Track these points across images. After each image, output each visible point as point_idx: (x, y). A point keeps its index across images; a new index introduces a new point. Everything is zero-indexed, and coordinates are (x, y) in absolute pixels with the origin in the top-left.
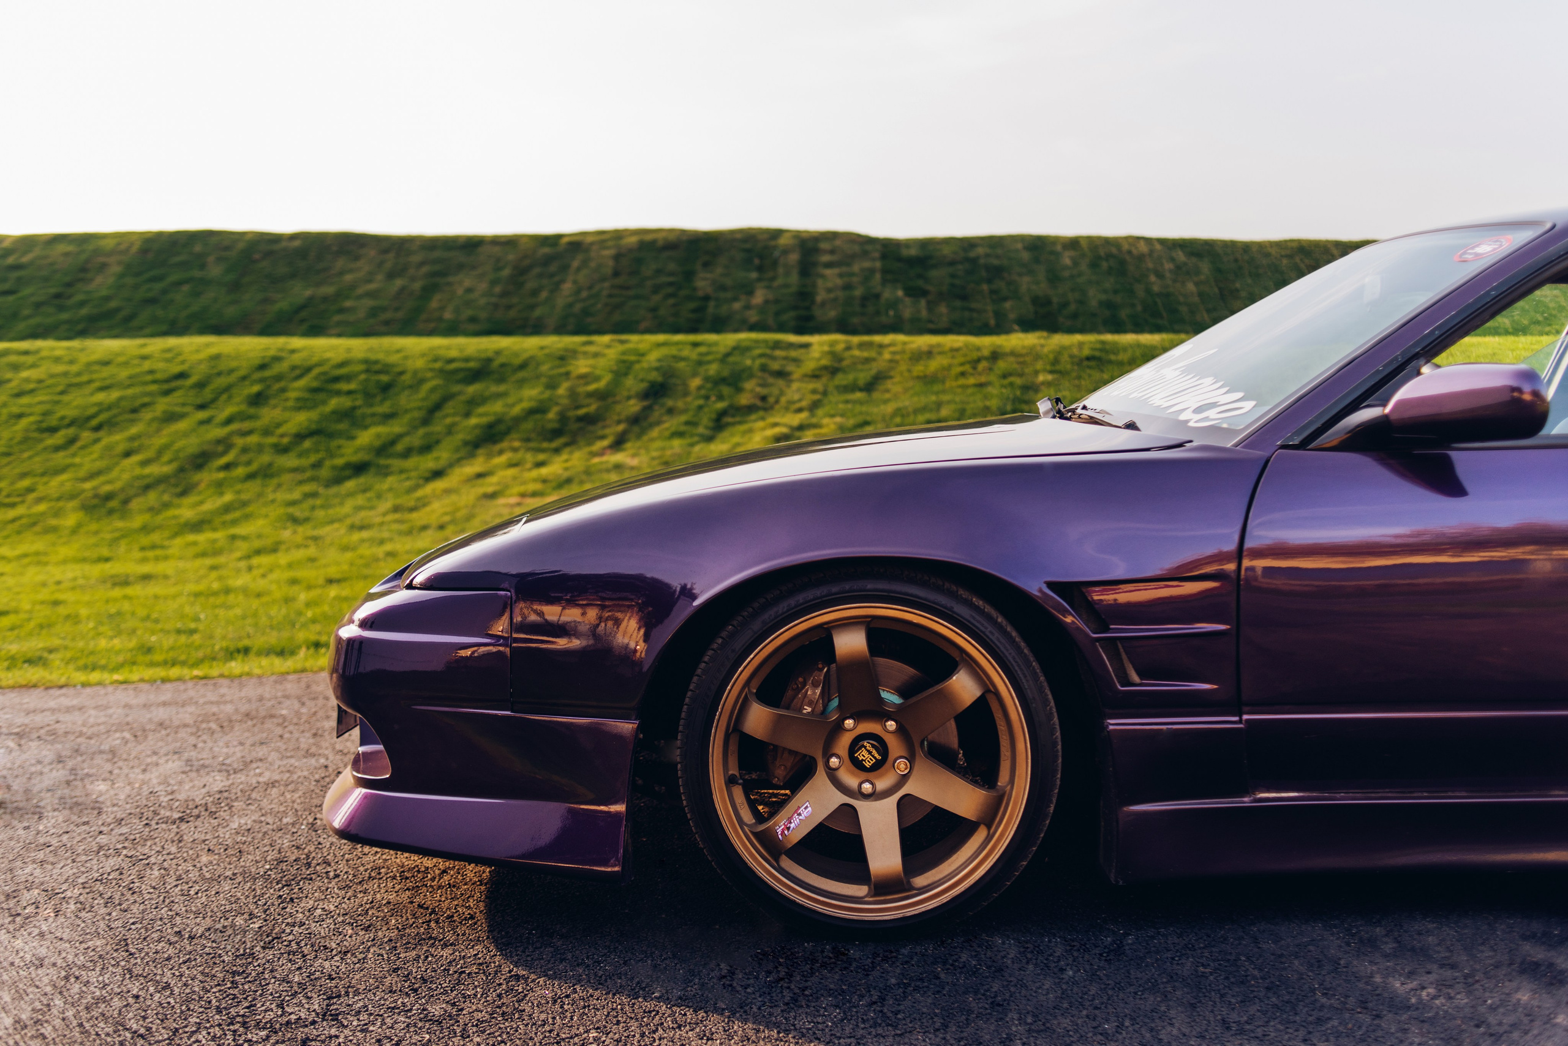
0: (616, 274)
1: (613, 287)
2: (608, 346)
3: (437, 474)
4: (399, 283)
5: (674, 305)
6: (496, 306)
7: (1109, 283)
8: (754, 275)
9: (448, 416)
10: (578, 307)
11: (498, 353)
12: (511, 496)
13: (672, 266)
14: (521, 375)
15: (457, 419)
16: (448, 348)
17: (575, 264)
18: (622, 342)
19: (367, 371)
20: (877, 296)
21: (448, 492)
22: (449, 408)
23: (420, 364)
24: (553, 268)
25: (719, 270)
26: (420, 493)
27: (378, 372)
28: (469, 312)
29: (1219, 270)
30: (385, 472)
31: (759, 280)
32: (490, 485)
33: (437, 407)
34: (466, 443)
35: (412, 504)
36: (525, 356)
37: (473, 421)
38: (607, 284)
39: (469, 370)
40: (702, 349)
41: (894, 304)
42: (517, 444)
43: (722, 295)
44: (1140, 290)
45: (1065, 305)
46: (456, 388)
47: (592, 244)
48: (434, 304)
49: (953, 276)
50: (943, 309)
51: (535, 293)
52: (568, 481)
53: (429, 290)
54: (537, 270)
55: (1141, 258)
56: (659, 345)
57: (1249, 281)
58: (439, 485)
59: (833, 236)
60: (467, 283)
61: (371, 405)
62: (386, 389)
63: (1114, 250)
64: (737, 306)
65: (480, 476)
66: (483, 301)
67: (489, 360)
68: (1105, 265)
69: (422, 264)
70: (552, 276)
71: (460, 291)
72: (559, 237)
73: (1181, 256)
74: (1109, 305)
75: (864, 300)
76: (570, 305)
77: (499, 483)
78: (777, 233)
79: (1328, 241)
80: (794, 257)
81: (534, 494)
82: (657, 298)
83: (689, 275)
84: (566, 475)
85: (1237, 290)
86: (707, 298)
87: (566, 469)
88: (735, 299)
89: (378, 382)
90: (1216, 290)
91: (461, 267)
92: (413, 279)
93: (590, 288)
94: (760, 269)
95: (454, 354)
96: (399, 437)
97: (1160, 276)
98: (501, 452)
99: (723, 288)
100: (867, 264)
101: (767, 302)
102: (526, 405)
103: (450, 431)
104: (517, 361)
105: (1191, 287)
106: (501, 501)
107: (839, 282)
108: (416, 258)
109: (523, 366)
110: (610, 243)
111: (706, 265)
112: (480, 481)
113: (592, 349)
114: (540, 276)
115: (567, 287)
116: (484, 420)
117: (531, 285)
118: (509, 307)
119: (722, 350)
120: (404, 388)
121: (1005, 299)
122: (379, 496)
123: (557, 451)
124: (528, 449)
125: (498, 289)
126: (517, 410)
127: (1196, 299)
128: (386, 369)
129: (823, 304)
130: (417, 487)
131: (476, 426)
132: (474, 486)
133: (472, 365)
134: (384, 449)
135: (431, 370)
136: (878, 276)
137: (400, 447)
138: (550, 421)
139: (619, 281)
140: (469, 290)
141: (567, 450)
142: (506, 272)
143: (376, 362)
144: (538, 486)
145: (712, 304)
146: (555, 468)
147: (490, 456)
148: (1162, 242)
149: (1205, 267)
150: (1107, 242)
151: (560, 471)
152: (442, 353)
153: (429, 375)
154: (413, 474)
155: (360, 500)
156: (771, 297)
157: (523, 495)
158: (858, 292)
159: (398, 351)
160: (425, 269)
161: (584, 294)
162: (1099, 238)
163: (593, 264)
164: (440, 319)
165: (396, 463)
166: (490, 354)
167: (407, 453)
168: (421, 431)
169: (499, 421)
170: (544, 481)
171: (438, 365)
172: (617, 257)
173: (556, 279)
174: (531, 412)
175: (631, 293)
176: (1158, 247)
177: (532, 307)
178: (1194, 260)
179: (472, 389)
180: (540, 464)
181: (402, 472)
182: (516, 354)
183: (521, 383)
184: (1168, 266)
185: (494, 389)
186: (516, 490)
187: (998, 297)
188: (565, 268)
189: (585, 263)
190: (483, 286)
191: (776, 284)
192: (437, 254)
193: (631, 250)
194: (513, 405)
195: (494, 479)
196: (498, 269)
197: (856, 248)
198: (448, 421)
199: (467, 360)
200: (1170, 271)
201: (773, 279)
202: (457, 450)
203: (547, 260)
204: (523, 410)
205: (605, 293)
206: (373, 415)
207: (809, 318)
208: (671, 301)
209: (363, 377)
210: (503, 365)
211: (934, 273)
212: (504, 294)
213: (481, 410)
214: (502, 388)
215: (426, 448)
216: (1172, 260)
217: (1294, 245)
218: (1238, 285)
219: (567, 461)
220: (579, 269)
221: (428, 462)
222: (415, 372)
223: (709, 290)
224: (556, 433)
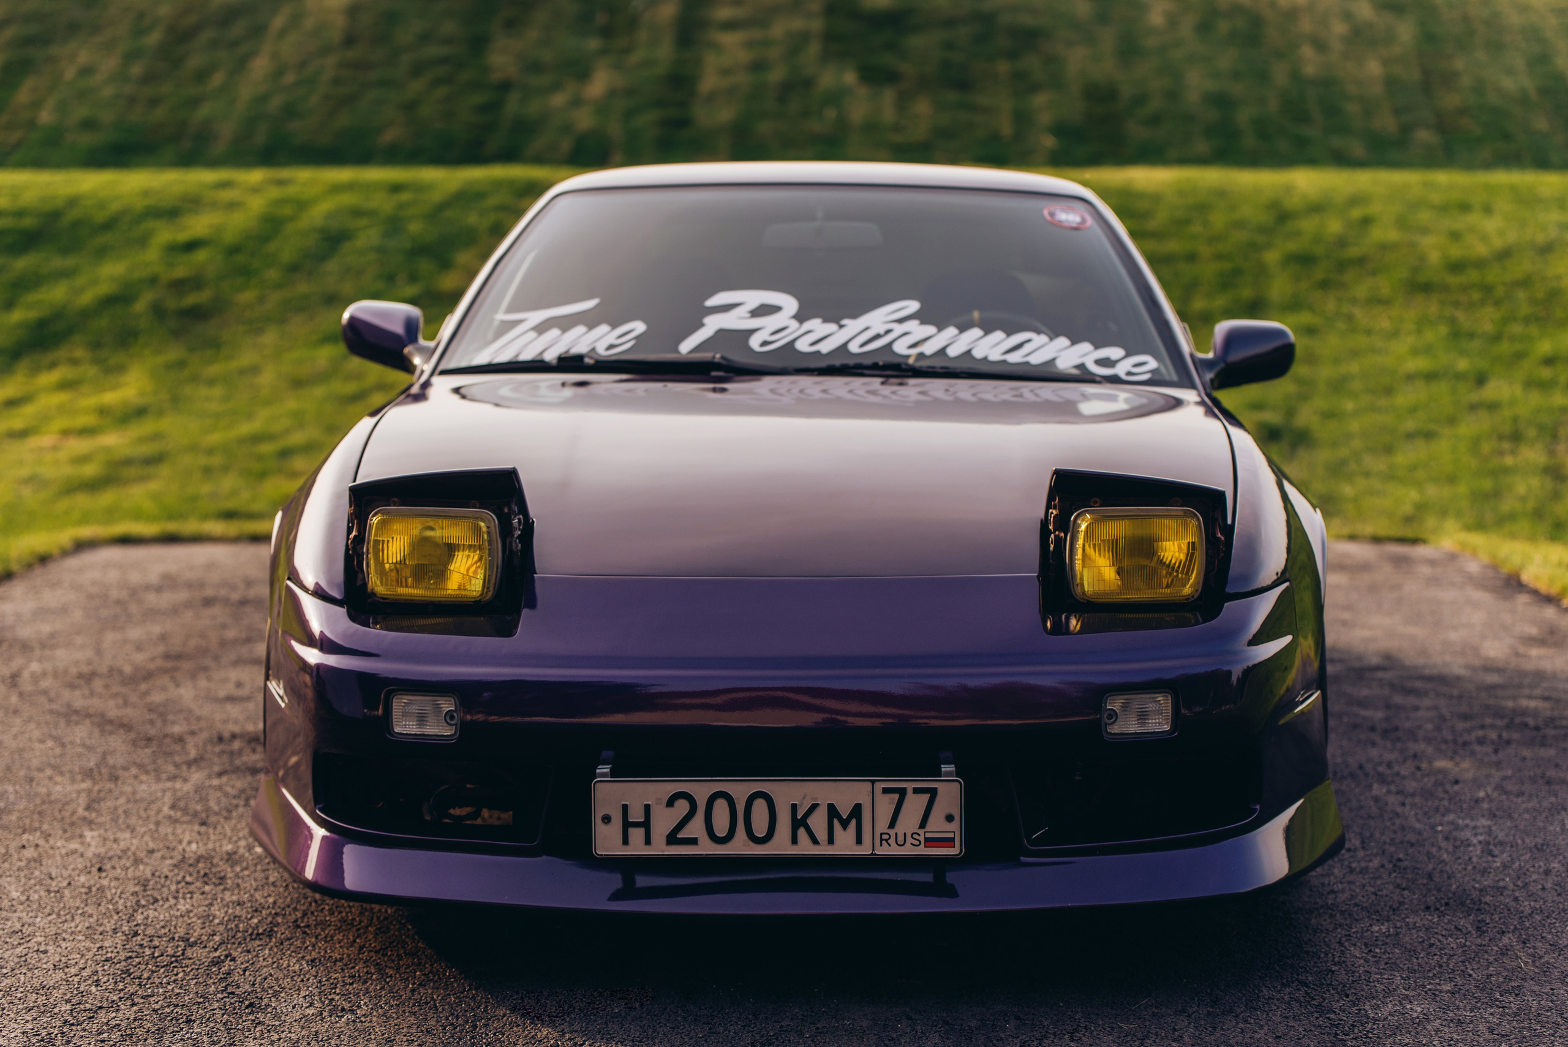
0: (349, 41)
1: (342, 64)
2: (255, 190)
6: (132, 100)
7: (1226, 60)
8: (593, 44)
10: (275, 104)
11: (73, 202)
12: (50, 433)
13: (449, 27)
14: (102, 239)
17: (278, 22)
18: (280, 183)
20: (808, 83)
24: (238, 29)
25: (533, 34)
28: (81, 112)
31: (603, 52)
32: (24, 416)
36: (115, 207)
37: (17, 316)
38: (331, 60)
40: (405, 197)
41: (835, 98)
42: (79, 352)
43: (534, 80)
44: (1280, 75)
45: (1140, 100)
48: (23, 95)
49: (949, 46)
50: (923, 107)
51: (202, 76)
53: (16, 69)
54: (207, 35)
56: (337, 189)
60: (84, 57)
64: (558, 100)
66: (108, 91)
68: (1223, 27)
70: (234, 44)
71: (70, 73)
74: (1221, 101)
75: (787, 89)
76: (263, 99)
77: (37, 415)
80: (668, 11)
81: (86, 432)
82: (416, 87)
83: (478, 44)
86: (505, 86)
88: (556, 87)
90: (1418, 74)
91: (74, 28)
93: (302, 65)
94: (607, 32)
97: (1320, 46)
98: (53, 365)
99: (535, 67)
100: (797, 24)
101: (612, 93)
102: (104, 289)
104: (101, 217)
106: (34, 442)
107: (744, 56)
109: (109, 225)
111: (508, 23)
112: (12, 410)
113: (226, 195)
114: (214, 44)
115: (260, 65)
116: (32, 315)
117: (195, 61)
118: (154, 102)
119: (436, 197)
121: (1035, 88)
124: (93, 362)
125: (137, 70)
126: (86, 298)
129: (712, 97)
131: (19, 324)
133: (28, 222)
136: (814, 49)
138: (134, 314)
139: (353, 54)
140: (86, 71)
142: (154, 38)
147: (36, 370)
151: (128, 398)
156: (621, 83)
157: (66, 433)
158: (776, 75)
160: (11, 31)
161: (289, 78)
163: (309, 23)
164: (31, 124)
173: (242, 49)
174: (109, 301)
175: (372, 76)
177: (195, 102)
179: (22, 264)
182: (102, 205)
183: (102, 254)
184: (1339, 28)
185: (58, 262)
186: (60, 423)
187: (1024, 84)
188: (258, 31)
189: (295, 20)
190: (110, 64)
191: (635, 57)
194: (83, 290)
195: (32, 408)
196: (139, 32)
199: (20, 213)
201: (627, 50)
205: (326, 75)
207: (682, 123)
208: (441, 91)
210: (77, 224)
211: (917, 42)
212: (149, 78)
213: (32, 297)
214: (69, 262)
220: (282, 33)
223: (512, 71)
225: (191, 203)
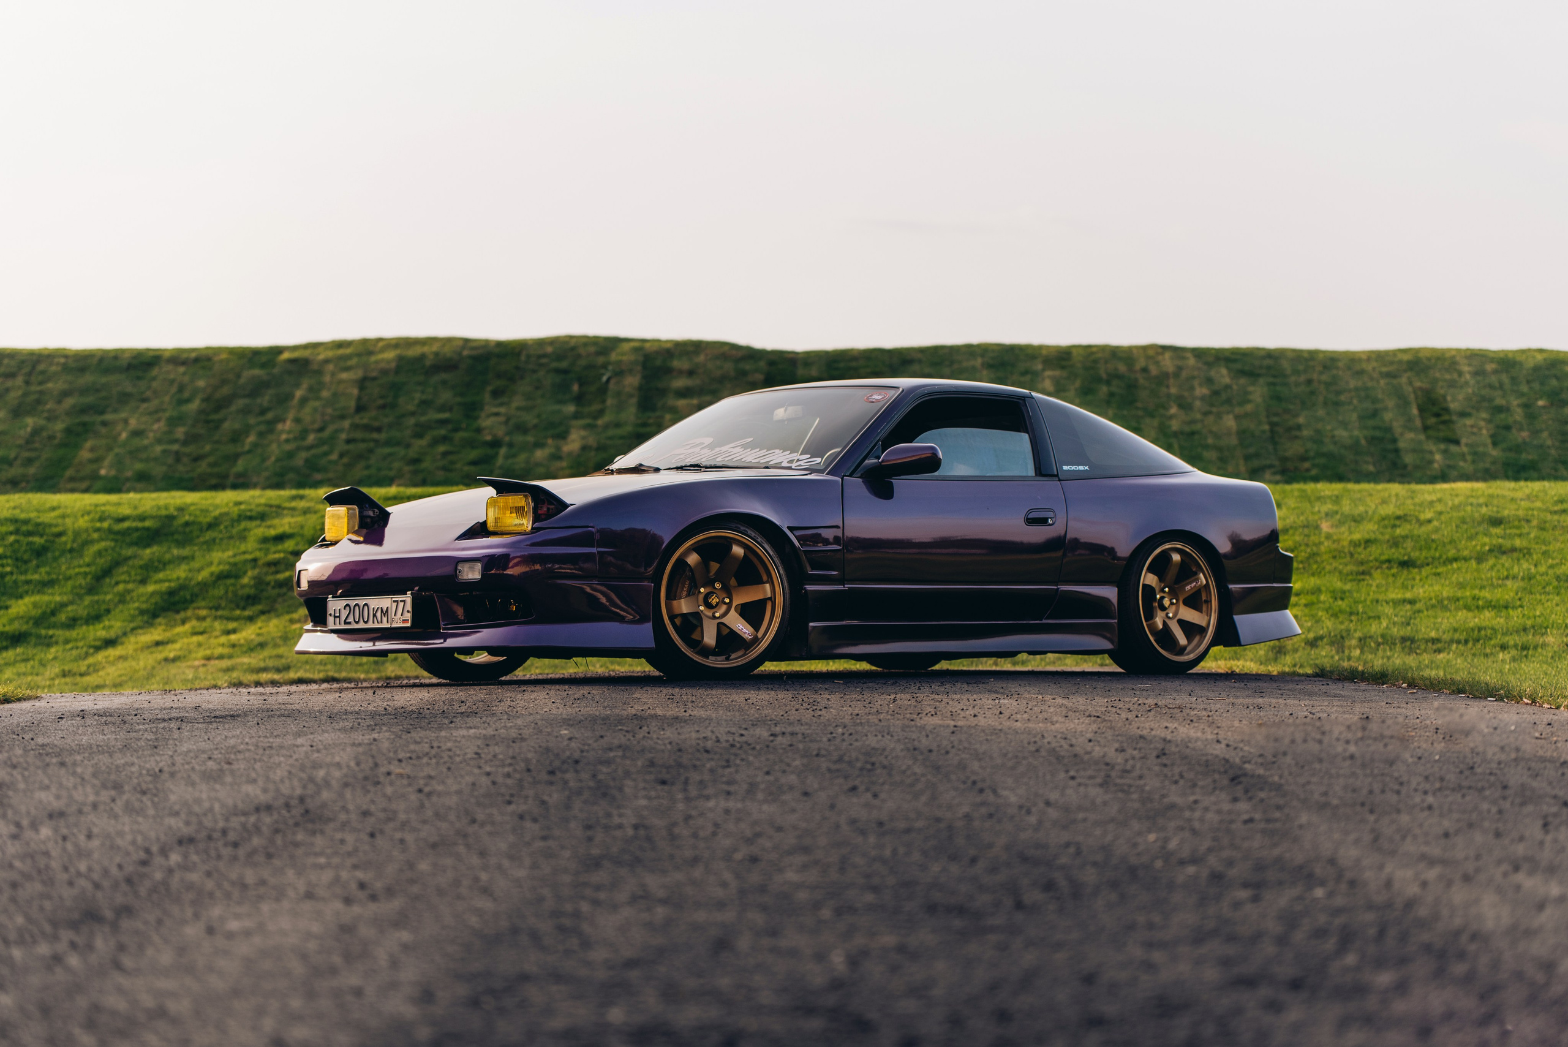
0: (360, 408)
1: (355, 427)
3: (110, 643)
4: (30, 421)
5: (445, 454)
6: (178, 456)
8: (571, 408)
9: (121, 583)
11: (181, 509)
12: (195, 659)
13: (446, 396)
14: (209, 535)
15: (130, 586)
16: (119, 504)
17: (300, 393)
19: (17, 532)
21: (123, 658)
22: (121, 573)
23: (82, 523)
24: (265, 400)
25: (518, 402)
26: (91, 660)
27: (30, 534)
29: (1278, 398)
30: (48, 642)
31: (576, 416)
32: (170, 651)
33: (107, 572)
34: (142, 612)
35: (83, 669)
37: (151, 588)
38: (346, 424)
39: (147, 529)
42: (203, 613)
43: (519, 438)
46: (129, 552)
47: (327, 361)
48: (85, 453)
51: (236, 437)
52: (262, 645)
53: (76, 434)
54: (240, 403)
55: (1163, 378)
57: (1321, 413)
58: (112, 652)
59: (697, 347)
60: (135, 422)
61: (26, 572)
62: (40, 552)
63: (1122, 368)
64: (540, 454)
65: (158, 644)
66: (158, 450)
67: (171, 518)
69: (65, 394)
70: (263, 412)
71: (123, 435)
72: (277, 351)
73: (1223, 376)
76: (290, 455)
77: (181, 649)
78: (611, 344)
79: (1458, 350)
80: (632, 381)
82: (420, 445)
83: (471, 410)
84: (261, 639)
85: (1299, 427)
86: (496, 444)
87: (258, 635)
88: (539, 445)
89: (30, 544)
90: (1267, 427)
91: (124, 398)
92: (52, 418)
93: (321, 430)
94: (579, 399)
95: (126, 511)
96: (63, 605)
99: (521, 428)
101: (584, 448)
103: (122, 599)
105: (1230, 422)
108: (54, 386)
109: (212, 525)
110: (353, 362)
111: (496, 394)
112: (160, 648)
113: (302, 504)
114: (245, 411)
115: (287, 427)
117: (231, 425)
118: (197, 458)
120: (63, 552)
122: (43, 664)
123: (251, 619)
124: (216, 618)
125: (180, 432)
127: (1234, 441)
128: (39, 529)
130: (87, 655)
131: (153, 594)
132: (152, 653)
134: (45, 618)
135: (98, 530)
137: (62, 617)
138: (243, 586)
139: (364, 419)
140: (137, 433)
141: (263, 617)
142: (194, 406)
143: (26, 522)
144: (226, 651)
145: (503, 451)
146: (249, 633)
148: (1199, 353)
149: (1258, 393)
150: (1115, 353)
151: (253, 637)
152: (110, 509)
153: (95, 536)
154: (81, 644)
155: (22, 668)
156: (592, 441)
157: (206, 659)
159: (53, 509)
160: (69, 402)
161: (311, 438)
162: (1104, 348)
163: (326, 394)
165: (59, 633)
166: (172, 511)
167: (73, 623)
168: (88, 600)
169: (182, 587)
170: (234, 646)
171: (106, 525)
172: (362, 383)
173: (270, 416)
174: (221, 577)
175: (383, 436)
176: (1192, 361)
177: (232, 458)
178: (1243, 381)
179: (148, 552)
180: (228, 632)
181: (67, 641)
182: (205, 511)
183: (210, 545)
184: (1201, 390)
185: (176, 552)
186: (201, 653)
188: (284, 400)
189: (314, 392)
190: (160, 426)
191: (602, 421)
192: (88, 379)
193: (385, 372)
194: (199, 571)
195: (177, 646)
196: (182, 401)
197: (729, 367)
198: (121, 587)
199: (142, 518)
200: (1203, 398)
201: (601, 413)
202: (133, 618)
203: (257, 388)
204: (212, 574)
205: (343, 436)
206: (28, 582)
208: (441, 449)
209: (12, 538)
210: (187, 524)
212: (191, 439)
213: (160, 576)
214: (186, 552)
215: (95, 618)
216: (1209, 381)
217: (1406, 357)
218: (1301, 420)
219: (260, 628)
220: (304, 401)
221: (99, 632)
222: (77, 534)
223: (500, 432)
224: (251, 600)
225: (277, 510)
